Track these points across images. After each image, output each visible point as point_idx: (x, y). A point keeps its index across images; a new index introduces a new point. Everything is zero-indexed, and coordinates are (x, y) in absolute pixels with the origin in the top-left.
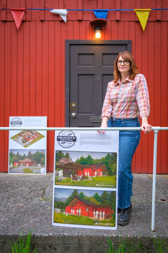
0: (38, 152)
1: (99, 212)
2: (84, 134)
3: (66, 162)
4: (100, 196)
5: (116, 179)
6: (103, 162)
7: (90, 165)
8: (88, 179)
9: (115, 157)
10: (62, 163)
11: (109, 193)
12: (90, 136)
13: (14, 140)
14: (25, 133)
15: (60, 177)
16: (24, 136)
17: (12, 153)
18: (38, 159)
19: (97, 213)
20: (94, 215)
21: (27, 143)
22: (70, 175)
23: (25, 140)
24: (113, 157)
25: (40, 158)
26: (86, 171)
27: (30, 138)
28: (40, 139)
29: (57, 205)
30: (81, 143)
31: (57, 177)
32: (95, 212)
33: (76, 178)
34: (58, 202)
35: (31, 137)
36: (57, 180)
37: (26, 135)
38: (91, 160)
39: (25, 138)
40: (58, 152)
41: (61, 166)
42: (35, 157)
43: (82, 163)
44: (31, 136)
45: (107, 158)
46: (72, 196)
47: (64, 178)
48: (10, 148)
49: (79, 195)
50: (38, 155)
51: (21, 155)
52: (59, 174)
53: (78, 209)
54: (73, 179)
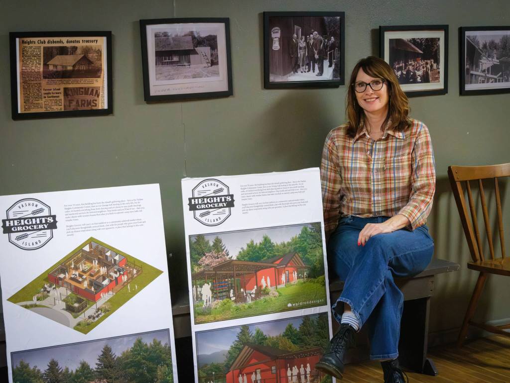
0: (139, 343)
1: (299, 368)
2: (249, 187)
3: (215, 263)
4: (298, 330)
5: (324, 285)
6: (295, 249)
7: (270, 259)
8: (268, 294)
9: (319, 233)
10: (207, 265)
11: (315, 319)
12: (262, 189)
13: (26, 307)
14: (76, 268)
15: (207, 302)
16: (74, 283)
17: (27, 366)
18: (142, 374)
19: (295, 370)
20: (290, 378)
21: (91, 311)
22: (229, 291)
23: (79, 301)
24: (313, 234)
25: (151, 371)
26: (263, 277)
27: (99, 287)
28: (143, 285)
29: (205, 375)
30: (246, 209)
31: (198, 304)
32: (291, 370)
33: (244, 296)
34: (206, 365)
35: (106, 282)
36: (198, 311)
37: (81, 276)
38: (270, 246)
39: (76, 290)
40: (194, 240)
41: (206, 272)
42: (131, 367)
43: (251, 259)
44: (104, 279)
45: (303, 237)
46: (237, 345)
47: (216, 302)
48: (13, 345)
49: (253, 337)
50: (144, 359)
51: (67, 369)
52: (201, 295)
53: (254, 373)
54: (235, 301)
